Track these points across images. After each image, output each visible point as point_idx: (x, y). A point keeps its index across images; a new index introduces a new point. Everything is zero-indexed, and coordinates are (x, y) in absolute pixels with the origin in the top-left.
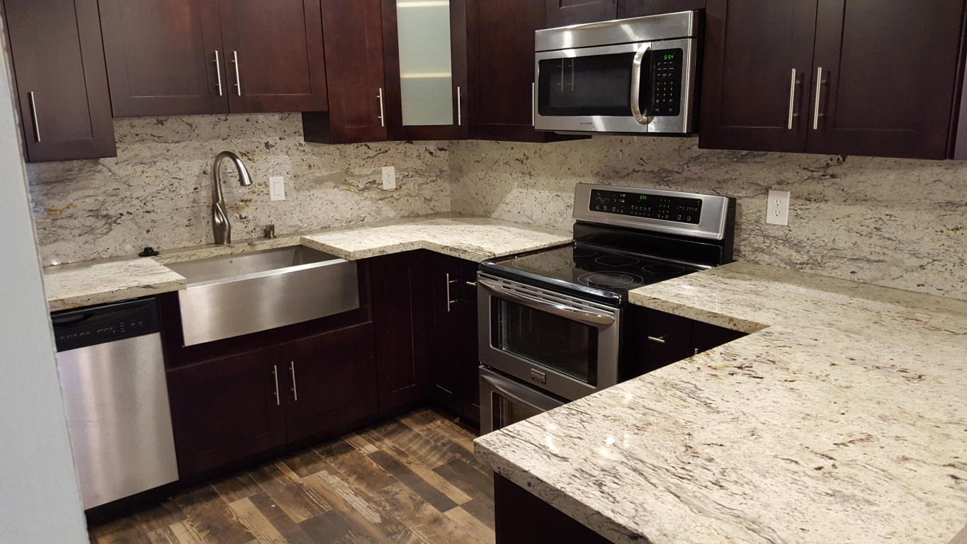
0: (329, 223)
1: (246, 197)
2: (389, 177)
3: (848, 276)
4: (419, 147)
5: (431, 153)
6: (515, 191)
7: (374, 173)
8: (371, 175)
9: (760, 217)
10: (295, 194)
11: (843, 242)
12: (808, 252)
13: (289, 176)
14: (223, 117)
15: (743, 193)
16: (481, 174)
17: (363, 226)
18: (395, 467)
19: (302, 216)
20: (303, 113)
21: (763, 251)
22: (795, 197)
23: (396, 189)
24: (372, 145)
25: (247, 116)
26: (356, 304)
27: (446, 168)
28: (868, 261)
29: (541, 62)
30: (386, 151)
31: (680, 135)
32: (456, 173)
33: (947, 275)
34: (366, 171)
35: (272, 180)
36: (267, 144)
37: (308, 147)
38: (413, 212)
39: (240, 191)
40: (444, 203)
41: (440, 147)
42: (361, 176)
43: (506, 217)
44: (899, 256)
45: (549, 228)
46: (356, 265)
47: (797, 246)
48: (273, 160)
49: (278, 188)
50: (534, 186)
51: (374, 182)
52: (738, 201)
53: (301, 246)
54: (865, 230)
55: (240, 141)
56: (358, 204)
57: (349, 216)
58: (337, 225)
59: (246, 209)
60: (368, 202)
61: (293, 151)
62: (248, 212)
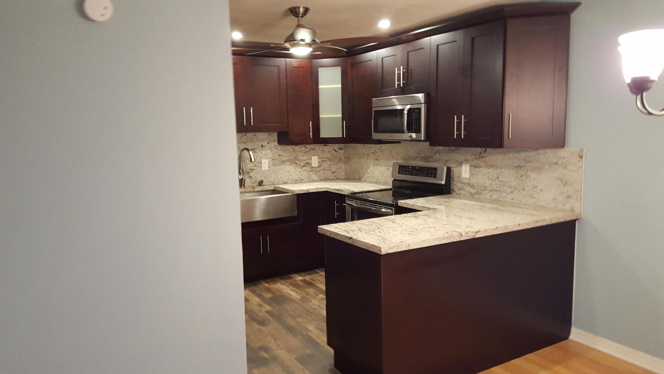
0: (287, 181)
1: (252, 168)
2: (315, 161)
3: (489, 197)
4: (330, 147)
5: (335, 151)
6: (371, 168)
7: (308, 159)
8: (307, 159)
9: (460, 175)
10: (273, 167)
11: (487, 183)
12: (476, 188)
13: (270, 159)
14: (245, 134)
15: (454, 165)
16: (358, 160)
17: (302, 183)
18: (310, 284)
19: (275, 177)
20: (278, 132)
21: (461, 189)
22: (471, 166)
23: (318, 167)
24: (308, 146)
25: (254, 134)
26: (296, 214)
27: (343, 158)
28: (496, 191)
29: (375, 111)
30: (314, 149)
31: (421, 141)
32: (347, 160)
33: (520, 194)
34: (304, 158)
35: (263, 161)
36: (262, 145)
37: (279, 147)
38: (326, 178)
39: (250, 165)
40: (342, 174)
41: (340, 148)
42: (302, 160)
43: (368, 179)
44: (505, 188)
45: (384, 184)
46: (296, 196)
47: (472, 187)
48: (264, 152)
49: (265, 164)
50: (379, 165)
51: (308, 163)
52: (452, 169)
53: (274, 190)
54: (494, 178)
55: (251, 144)
56: (300, 173)
57: (296, 178)
58: (290, 182)
59: (252, 173)
60: (305, 172)
61: (273, 149)
62: (252, 174)
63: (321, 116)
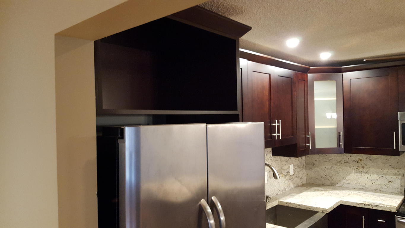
0: (278, 192)
2: (292, 169)
5: (301, 158)
6: (353, 175)
8: (287, 168)
10: (269, 180)
16: (328, 167)
19: (271, 190)
23: (293, 174)
27: (304, 164)
29: (402, 124)
30: (291, 158)
32: (311, 166)
37: (273, 158)
38: (297, 185)
40: (304, 179)
42: (285, 170)
50: (366, 172)
51: (288, 172)
56: (284, 182)
60: (287, 181)
61: (269, 160)
63: (316, 127)
